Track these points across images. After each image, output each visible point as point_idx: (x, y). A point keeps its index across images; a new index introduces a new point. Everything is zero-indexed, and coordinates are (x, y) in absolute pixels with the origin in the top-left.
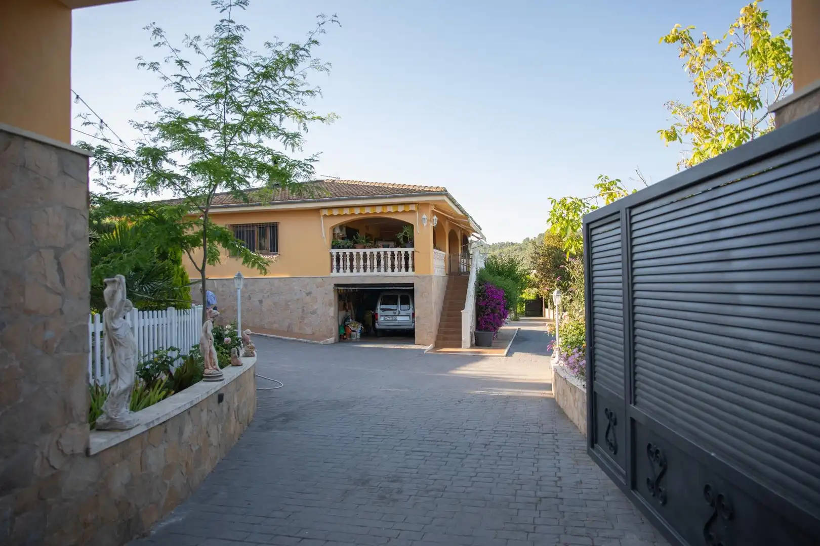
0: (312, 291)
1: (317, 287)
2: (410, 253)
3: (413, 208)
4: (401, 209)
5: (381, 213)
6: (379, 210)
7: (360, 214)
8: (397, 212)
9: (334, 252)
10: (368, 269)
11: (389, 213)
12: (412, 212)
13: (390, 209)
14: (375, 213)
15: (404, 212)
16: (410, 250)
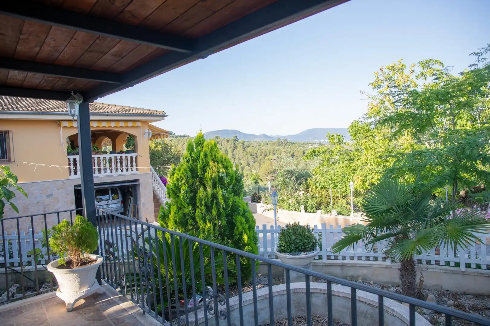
0: (53, 193)
1: (58, 189)
2: (134, 157)
3: (139, 124)
4: (130, 124)
5: (116, 127)
6: (113, 124)
7: (98, 127)
8: (127, 127)
9: (72, 157)
10: (102, 171)
11: (122, 127)
12: (138, 127)
13: (122, 124)
14: (110, 127)
15: (132, 127)
16: (134, 155)
